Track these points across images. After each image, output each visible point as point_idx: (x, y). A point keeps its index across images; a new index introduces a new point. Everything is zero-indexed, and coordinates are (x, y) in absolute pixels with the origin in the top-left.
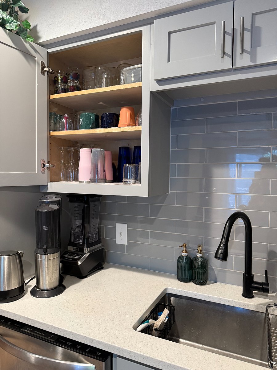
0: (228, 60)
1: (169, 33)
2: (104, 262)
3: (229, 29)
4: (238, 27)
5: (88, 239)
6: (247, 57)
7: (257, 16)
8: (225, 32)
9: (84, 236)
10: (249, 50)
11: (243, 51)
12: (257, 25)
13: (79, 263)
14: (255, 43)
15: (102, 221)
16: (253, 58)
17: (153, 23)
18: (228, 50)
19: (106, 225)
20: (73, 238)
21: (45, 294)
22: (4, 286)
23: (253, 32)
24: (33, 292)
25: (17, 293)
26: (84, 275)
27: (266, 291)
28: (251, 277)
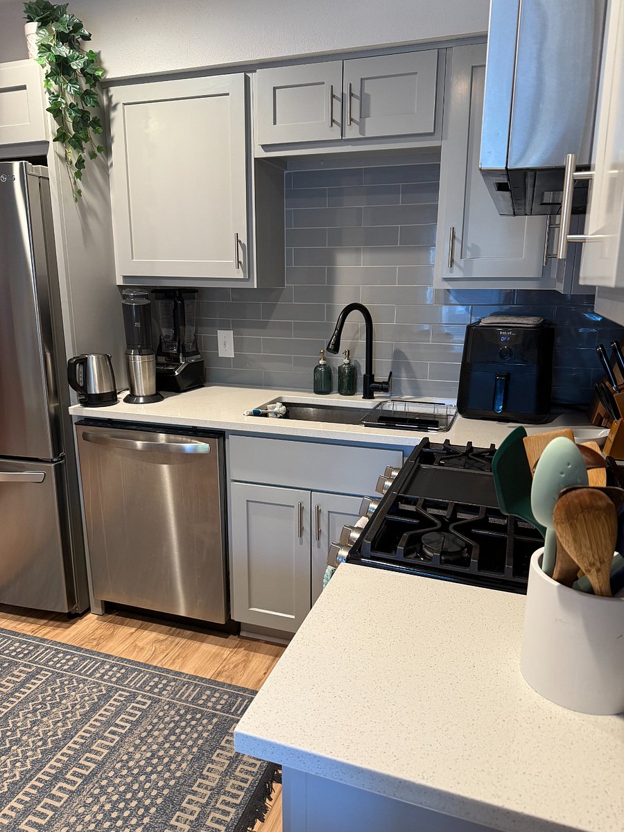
0: (337, 129)
1: (275, 89)
2: (205, 382)
3: (338, 94)
4: (346, 92)
5: (183, 347)
6: (355, 127)
7: (366, 81)
8: (333, 96)
9: (179, 343)
10: (358, 120)
11: (351, 120)
12: (366, 91)
13: (177, 374)
14: (364, 114)
15: (199, 328)
16: (362, 131)
17: (255, 71)
18: (337, 118)
19: (205, 334)
20: (164, 346)
21: (141, 400)
22: (95, 388)
23: (364, 99)
24: (127, 400)
25: (110, 399)
26: (182, 389)
27: (386, 390)
28: (372, 377)
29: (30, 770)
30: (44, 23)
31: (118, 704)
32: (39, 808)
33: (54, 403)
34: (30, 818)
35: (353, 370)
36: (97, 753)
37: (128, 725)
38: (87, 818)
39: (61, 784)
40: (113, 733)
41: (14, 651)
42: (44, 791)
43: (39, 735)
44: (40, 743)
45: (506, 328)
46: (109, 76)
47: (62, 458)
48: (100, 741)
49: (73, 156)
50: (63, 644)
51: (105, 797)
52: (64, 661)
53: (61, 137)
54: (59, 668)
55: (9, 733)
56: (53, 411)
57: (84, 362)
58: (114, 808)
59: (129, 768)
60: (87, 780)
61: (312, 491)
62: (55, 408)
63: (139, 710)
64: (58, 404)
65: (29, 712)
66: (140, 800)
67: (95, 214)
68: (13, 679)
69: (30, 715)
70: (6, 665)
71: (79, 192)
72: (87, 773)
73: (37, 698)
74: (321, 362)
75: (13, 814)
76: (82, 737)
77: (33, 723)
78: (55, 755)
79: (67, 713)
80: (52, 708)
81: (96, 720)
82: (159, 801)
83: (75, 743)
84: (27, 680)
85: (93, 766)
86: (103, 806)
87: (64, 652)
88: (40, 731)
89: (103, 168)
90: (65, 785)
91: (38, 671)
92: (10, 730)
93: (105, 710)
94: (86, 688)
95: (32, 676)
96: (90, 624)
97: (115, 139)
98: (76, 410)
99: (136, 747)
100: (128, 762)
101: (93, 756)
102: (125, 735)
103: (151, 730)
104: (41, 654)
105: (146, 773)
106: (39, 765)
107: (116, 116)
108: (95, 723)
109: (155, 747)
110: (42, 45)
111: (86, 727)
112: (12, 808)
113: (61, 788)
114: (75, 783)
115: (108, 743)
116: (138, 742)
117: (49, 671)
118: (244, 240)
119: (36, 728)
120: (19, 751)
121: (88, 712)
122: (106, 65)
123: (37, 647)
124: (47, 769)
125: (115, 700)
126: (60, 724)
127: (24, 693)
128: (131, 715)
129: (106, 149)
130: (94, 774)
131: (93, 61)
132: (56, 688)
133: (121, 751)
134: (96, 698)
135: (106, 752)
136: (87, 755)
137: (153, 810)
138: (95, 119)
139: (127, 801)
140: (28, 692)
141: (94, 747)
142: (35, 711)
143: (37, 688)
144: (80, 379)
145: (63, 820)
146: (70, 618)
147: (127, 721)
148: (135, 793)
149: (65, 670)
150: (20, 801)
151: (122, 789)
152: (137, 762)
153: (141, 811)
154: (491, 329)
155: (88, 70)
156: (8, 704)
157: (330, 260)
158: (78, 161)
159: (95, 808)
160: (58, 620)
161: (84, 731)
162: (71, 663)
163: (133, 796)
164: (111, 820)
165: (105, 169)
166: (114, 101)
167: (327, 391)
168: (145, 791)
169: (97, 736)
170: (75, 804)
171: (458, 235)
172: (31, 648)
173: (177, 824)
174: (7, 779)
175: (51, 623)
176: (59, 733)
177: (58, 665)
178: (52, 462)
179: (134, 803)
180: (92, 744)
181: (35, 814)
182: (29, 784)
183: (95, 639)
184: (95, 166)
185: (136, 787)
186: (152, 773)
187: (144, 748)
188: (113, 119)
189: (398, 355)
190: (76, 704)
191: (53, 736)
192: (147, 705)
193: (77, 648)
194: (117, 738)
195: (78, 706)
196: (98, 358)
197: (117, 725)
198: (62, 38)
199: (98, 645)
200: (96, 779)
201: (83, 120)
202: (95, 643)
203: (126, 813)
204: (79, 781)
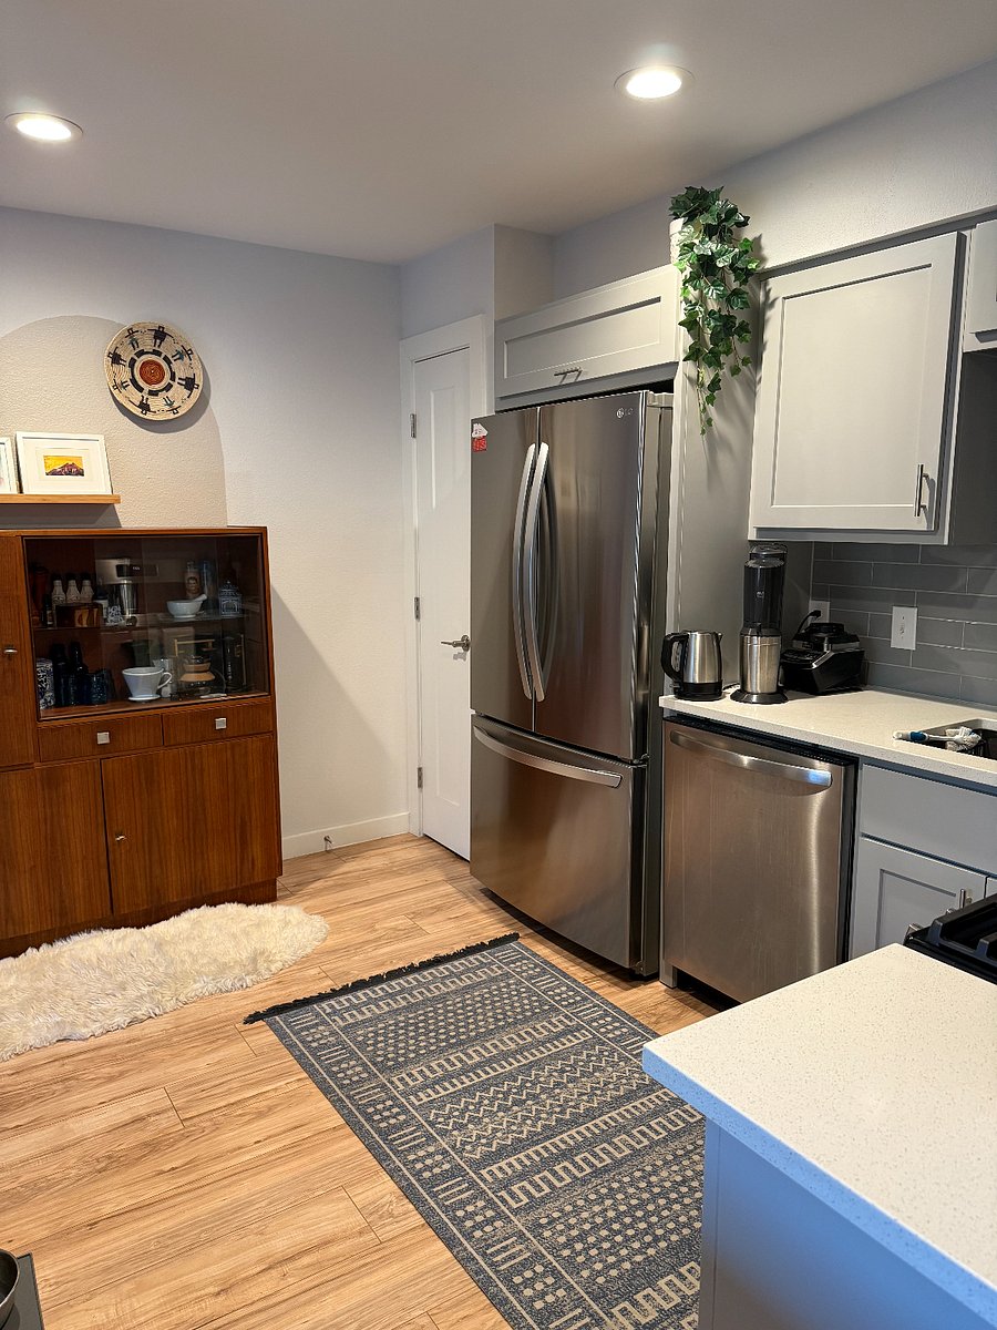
13: (815, 666)
17: (976, 227)
19: (873, 611)
21: (754, 698)
22: (694, 676)
24: (735, 697)
25: (712, 692)
26: (820, 691)
29: (539, 1134)
30: (691, 218)
31: (660, 1103)
32: (536, 1178)
33: (644, 689)
34: (525, 1183)
36: (617, 1148)
37: (665, 1134)
38: (585, 1215)
39: (566, 1164)
40: (643, 1134)
41: (559, 995)
42: (547, 1163)
43: (559, 1100)
44: (558, 1110)
46: (769, 265)
47: (645, 761)
48: (624, 1136)
49: (707, 376)
50: (616, 1007)
51: (611, 1201)
52: (610, 1027)
53: (694, 354)
54: (602, 1034)
55: (528, 1085)
56: (641, 699)
57: (684, 640)
58: (618, 1219)
59: (649, 1182)
60: (597, 1173)
61: (989, 875)
62: (644, 696)
63: (684, 1120)
64: (647, 692)
65: (556, 1071)
66: (651, 1225)
67: (729, 448)
68: (549, 1026)
69: (555, 1074)
70: (547, 1007)
71: (709, 421)
72: (599, 1166)
73: (568, 1058)
75: (510, 1172)
76: (606, 1123)
77: (557, 1084)
78: (569, 1129)
79: (596, 1089)
80: (582, 1076)
81: (627, 1111)
82: (674, 1238)
83: (596, 1126)
84: (563, 1034)
85: (609, 1161)
86: (606, 1210)
87: (613, 1017)
88: (562, 1096)
89: (749, 385)
90: (570, 1167)
91: (579, 1028)
92: (531, 1082)
93: (642, 1103)
94: (627, 1068)
95: (569, 1031)
96: (653, 994)
97: (768, 346)
98: (669, 702)
99: (666, 1163)
100: (650, 1175)
101: (612, 1150)
102: (657, 1143)
103: (692, 1151)
104: (588, 1009)
105: (668, 1198)
106: (549, 1132)
107: (773, 316)
108: (625, 1113)
109: (689, 1173)
110: (684, 245)
111: (613, 1114)
112: (510, 1165)
113: (565, 1168)
114: (582, 1170)
115: (633, 1143)
116: (670, 1157)
117: (590, 1032)
118: (933, 473)
119: (557, 1091)
120: (534, 1107)
121: (620, 1097)
122: (766, 252)
123: (585, 999)
124: (556, 1140)
125: (657, 1097)
126: (585, 1098)
127: (556, 1047)
128: (672, 1122)
129: (756, 360)
130: (606, 1169)
131: (747, 252)
132: (592, 1055)
133: (647, 1158)
134: (635, 1085)
135: (628, 1152)
136: (605, 1145)
137: (663, 1244)
138: (741, 324)
139: (636, 1220)
140: (561, 1047)
141: (615, 1140)
142: (562, 1071)
143: (572, 1047)
144: (675, 662)
145: (558, 1203)
146: (631, 977)
147: (664, 1127)
148: (648, 1214)
149: (608, 1039)
150: (520, 1162)
151: (634, 1202)
152: (662, 1181)
153: (648, 1239)
155: (740, 265)
156: (536, 1053)
158: (712, 382)
159: (597, 1209)
160: (617, 976)
161: (610, 1118)
162: (618, 1033)
163: (644, 1216)
164: (610, 1230)
165: (751, 387)
166: (772, 296)
168: (661, 1218)
169: (622, 1129)
170: (575, 1193)
172: (578, 998)
173: (687, 1274)
174: (514, 1132)
175: (609, 977)
176: (582, 1107)
177: (603, 1030)
178: (632, 764)
179: (643, 1225)
180: (615, 1136)
181: (530, 1182)
182: (534, 1149)
183: (655, 1015)
184: (737, 384)
185: (651, 1207)
186: (676, 1201)
187: (675, 1168)
188: (768, 320)
190: (610, 1083)
191: (574, 1107)
192: (695, 1120)
193: (631, 1018)
194: (646, 1142)
195: (611, 1086)
196: (702, 637)
197: (650, 1127)
198: (710, 231)
199: (656, 1023)
200: (606, 1177)
201: (726, 326)
202: (654, 1019)
203: (630, 1232)
204: (588, 1170)
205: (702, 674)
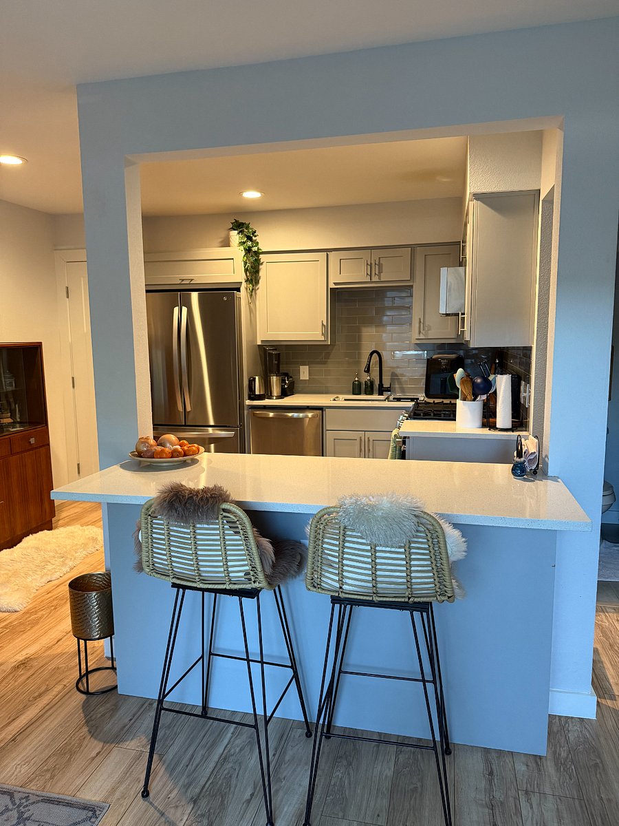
0: (369, 277)
1: (340, 260)
2: (294, 392)
3: (369, 263)
4: (373, 262)
6: (377, 277)
7: (381, 259)
8: (367, 264)
10: (378, 274)
11: (375, 274)
12: (381, 262)
13: (286, 386)
14: (380, 272)
15: (289, 365)
16: (379, 278)
17: (331, 252)
18: (369, 273)
19: (292, 368)
21: (274, 398)
22: (257, 393)
23: (380, 265)
24: (269, 398)
25: (262, 398)
27: (390, 391)
28: (382, 385)
30: (240, 231)
35: (372, 383)
45: (443, 359)
46: (260, 250)
49: (248, 287)
53: (246, 279)
57: (255, 379)
61: (365, 432)
71: (250, 304)
74: (356, 379)
98: (249, 402)
107: (263, 268)
110: (240, 241)
118: (325, 323)
122: (260, 246)
144: (253, 387)
154: (436, 360)
157: (359, 331)
166: (261, 261)
167: (360, 394)
171: (422, 321)
178: (239, 427)
188: (260, 269)
189: (394, 375)
196: (258, 378)
198: (248, 238)
205: (260, 391)
